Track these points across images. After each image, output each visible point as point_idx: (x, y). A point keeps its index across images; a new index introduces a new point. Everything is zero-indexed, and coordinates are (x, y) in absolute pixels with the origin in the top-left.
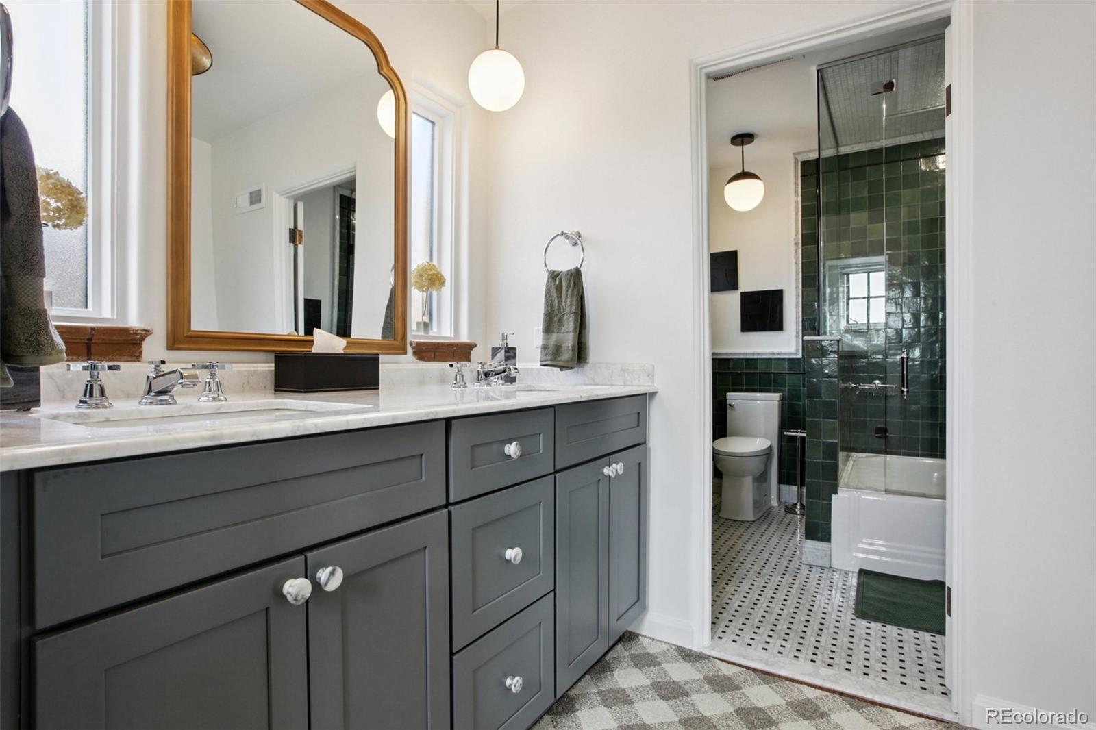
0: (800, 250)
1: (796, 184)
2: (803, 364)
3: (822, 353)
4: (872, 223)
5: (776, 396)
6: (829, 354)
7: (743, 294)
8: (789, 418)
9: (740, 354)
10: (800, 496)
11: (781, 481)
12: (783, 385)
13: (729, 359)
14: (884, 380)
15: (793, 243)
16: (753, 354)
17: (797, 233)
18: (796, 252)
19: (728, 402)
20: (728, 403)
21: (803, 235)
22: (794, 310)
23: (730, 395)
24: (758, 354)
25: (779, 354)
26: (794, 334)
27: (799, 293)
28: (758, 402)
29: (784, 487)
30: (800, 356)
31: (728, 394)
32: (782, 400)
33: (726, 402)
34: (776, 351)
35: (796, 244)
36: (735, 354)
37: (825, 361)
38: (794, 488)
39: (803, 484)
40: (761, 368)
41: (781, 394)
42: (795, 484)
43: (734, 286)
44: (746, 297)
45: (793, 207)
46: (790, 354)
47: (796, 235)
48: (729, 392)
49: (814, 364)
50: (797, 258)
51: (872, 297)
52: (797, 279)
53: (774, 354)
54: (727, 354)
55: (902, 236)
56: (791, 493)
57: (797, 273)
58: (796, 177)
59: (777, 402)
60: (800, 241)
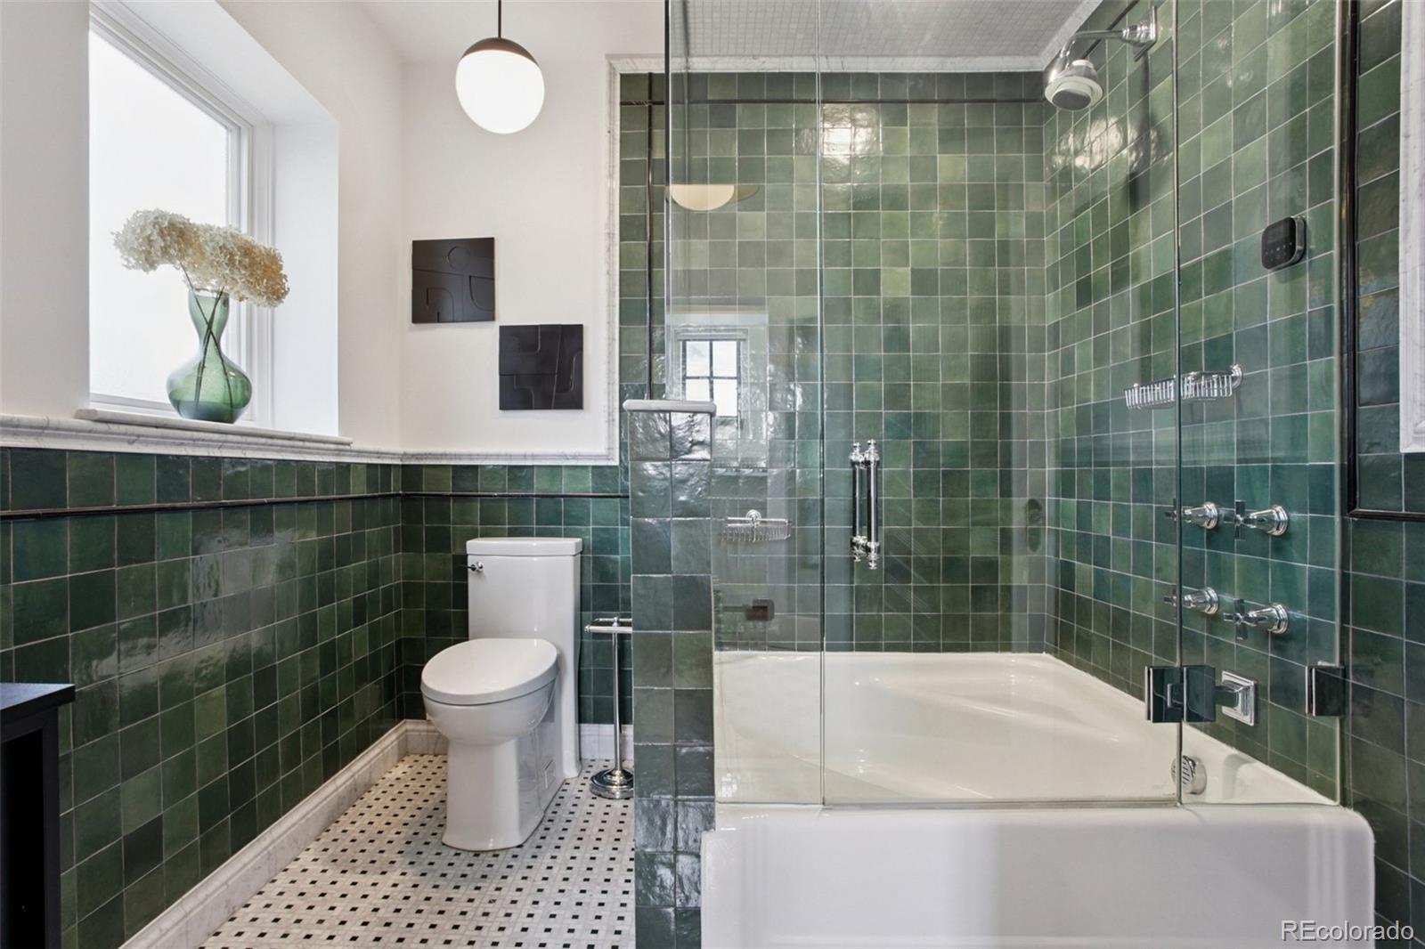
0: (617, 248)
1: (611, 117)
2: (621, 478)
3: (672, 447)
4: (745, 210)
5: (570, 545)
6: (689, 451)
7: (503, 329)
8: (594, 587)
9: (498, 456)
10: (621, 745)
11: (581, 718)
12: (582, 520)
13: (476, 467)
14: (762, 508)
15: (604, 231)
16: (525, 457)
17: (611, 212)
18: (609, 250)
19: (471, 561)
20: (469, 565)
21: (621, 218)
22: (603, 368)
23: (474, 546)
24: (534, 457)
25: (575, 457)
26: (604, 417)
27: (613, 335)
28: (535, 559)
29: (588, 729)
30: (616, 463)
31: (469, 543)
32: (583, 551)
33: (465, 562)
34: (569, 450)
35: (610, 235)
36: (487, 456)
37: (680, 470)
38: (608, 729)
39: (625, 720)
40: (540, 486)
41: (579, 540)
42: (612, 721)
43: (488, 313)
44: (511, 336)
45: (604, 160)
46: (597, 457)
47: (609, 218)
48: (474, 536)
49: (650, 478)
50: (610, 264)
51: (717, 378)
52: (610, 306)
53: (566, 457)
54: (470, 456)
55: (794, 240)
56: (602, 740)
57: (611, 294)
58: (611, 102)
59: (571, 558)
60: (617, 232)
